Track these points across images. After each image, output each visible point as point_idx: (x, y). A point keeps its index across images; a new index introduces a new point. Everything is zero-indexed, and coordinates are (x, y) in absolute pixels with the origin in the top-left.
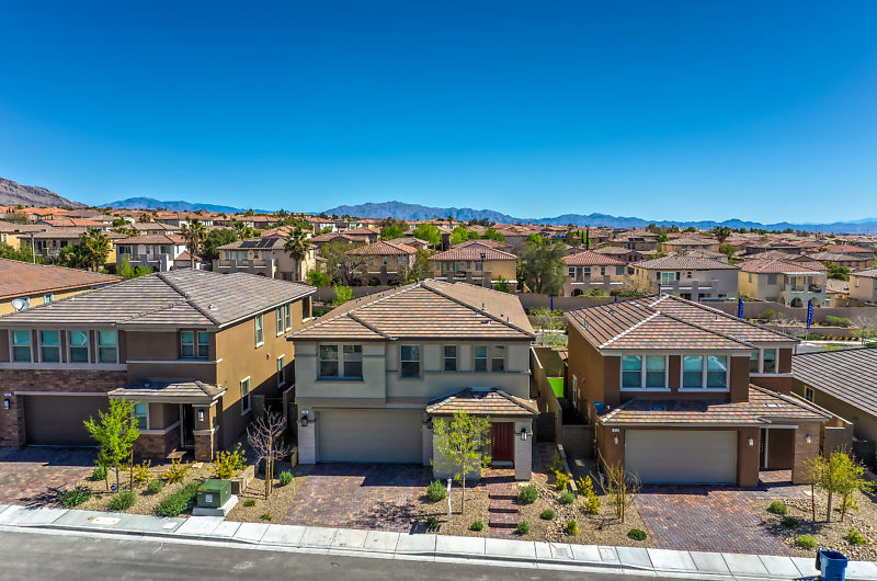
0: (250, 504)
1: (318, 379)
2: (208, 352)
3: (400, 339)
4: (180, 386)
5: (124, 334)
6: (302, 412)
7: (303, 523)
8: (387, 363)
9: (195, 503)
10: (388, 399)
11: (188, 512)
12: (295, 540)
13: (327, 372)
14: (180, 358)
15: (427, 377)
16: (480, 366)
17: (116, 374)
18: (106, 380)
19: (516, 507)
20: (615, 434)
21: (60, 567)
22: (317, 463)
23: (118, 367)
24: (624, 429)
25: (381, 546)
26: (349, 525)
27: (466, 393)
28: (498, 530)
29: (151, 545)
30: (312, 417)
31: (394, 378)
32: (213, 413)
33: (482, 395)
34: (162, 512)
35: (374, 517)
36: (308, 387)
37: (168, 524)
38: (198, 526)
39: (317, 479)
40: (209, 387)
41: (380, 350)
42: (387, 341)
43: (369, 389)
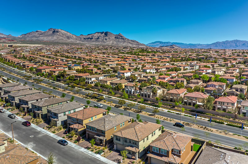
0: (105, 154)
2: (105, 133)
3: (124, 137)
4: (101, 137)
5: (97, 129)
6: (114, 143)
7: (108, 158)
8: (123, 140)
9: (99, 153)
10: (123, 144)
11: (98, 153)
12: (105, 160)
13: (117, 139)
14: (102, 133)
15: (127, 143)
16: (133, 143)
17: (96, 134)
19: (131, 163)
21: (83, 157)
22: (116, 150)
23: (96, 132)
24: (150, 157)
26: (112, 160)
27: (131, 146)
29: (92, 157)
31: (124, 142)
32: (104, 141)
33: (133, 147)
34: (96, 153)
35: (115, 160)
36: (115, 141)
37: (95, 154)
38: (98, 156)
39: (114, 152)
40: (104, 138)
41: (122, 138)
43: (121, 142)
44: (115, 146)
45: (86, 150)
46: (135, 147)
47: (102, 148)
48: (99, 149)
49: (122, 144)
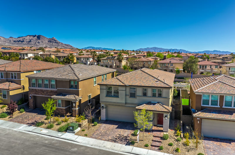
0: (83, 131)
1: (106, 96)
2: (77, 87)
3: (130, 86)
4: (70, 96)
5: (57, 81)
6: (102, 105)
7: (96, 138)
8: (126, 93)
9: (68, 129)
10: (126, 103)
11: (66, 131)
12: (91, 143)
13: (109, 94)
14: (70, 88)
15: (138, 97)
16: (154, 95)
17: (55, 92)
18: (53, 93)
19: (161, 140)
20: (198, 120)
22: (106, 120)
23: (55, 90)
24: (201, 119)
25: (116, 148)
26: (108, 140)
27: (149, 103)
28: (153, 147)
29: (53, 140)
30: (105, 107)
31: (128, 97)
32: (77, 104)
33: (154, 104)
34: (59, 130)
35: (116, 138)
36: (104, 99)
37: (60, 134)
38: (68, 136)
40: (77, 96)
41: (124, 88)
42: (126, 86)
43: (121, 100)
44: (103, 112)
45: (32, 128)
46: (158, 103)
47: (72, 120)
48: (66, 121)
49: (124, 102)
